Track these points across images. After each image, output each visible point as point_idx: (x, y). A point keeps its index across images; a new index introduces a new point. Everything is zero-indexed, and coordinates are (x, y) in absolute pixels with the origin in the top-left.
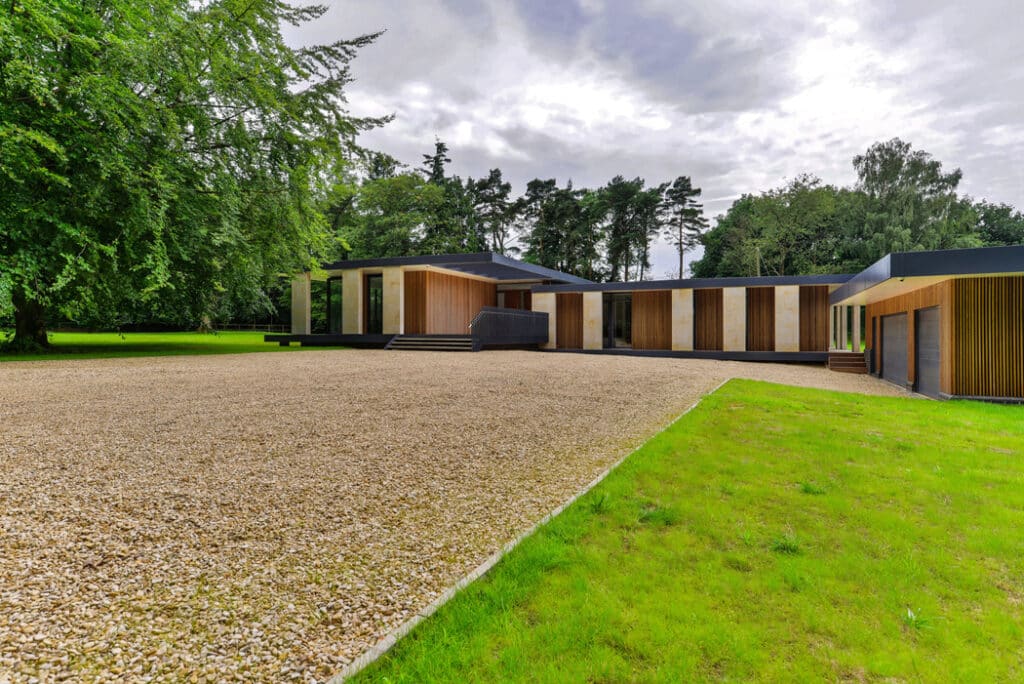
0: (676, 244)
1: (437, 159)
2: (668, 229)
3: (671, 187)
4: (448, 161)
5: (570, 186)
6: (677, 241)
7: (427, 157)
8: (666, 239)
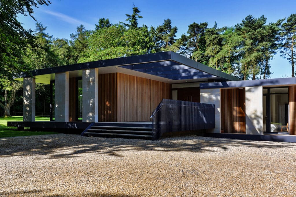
0: (289, 59)
1: (134, 16)
2: (282, 50)
3: (285, 22)
4: (141, 17)
5: (216, 26)
6: (289, 57)
7: (128, 16)
8: (281, 56)
